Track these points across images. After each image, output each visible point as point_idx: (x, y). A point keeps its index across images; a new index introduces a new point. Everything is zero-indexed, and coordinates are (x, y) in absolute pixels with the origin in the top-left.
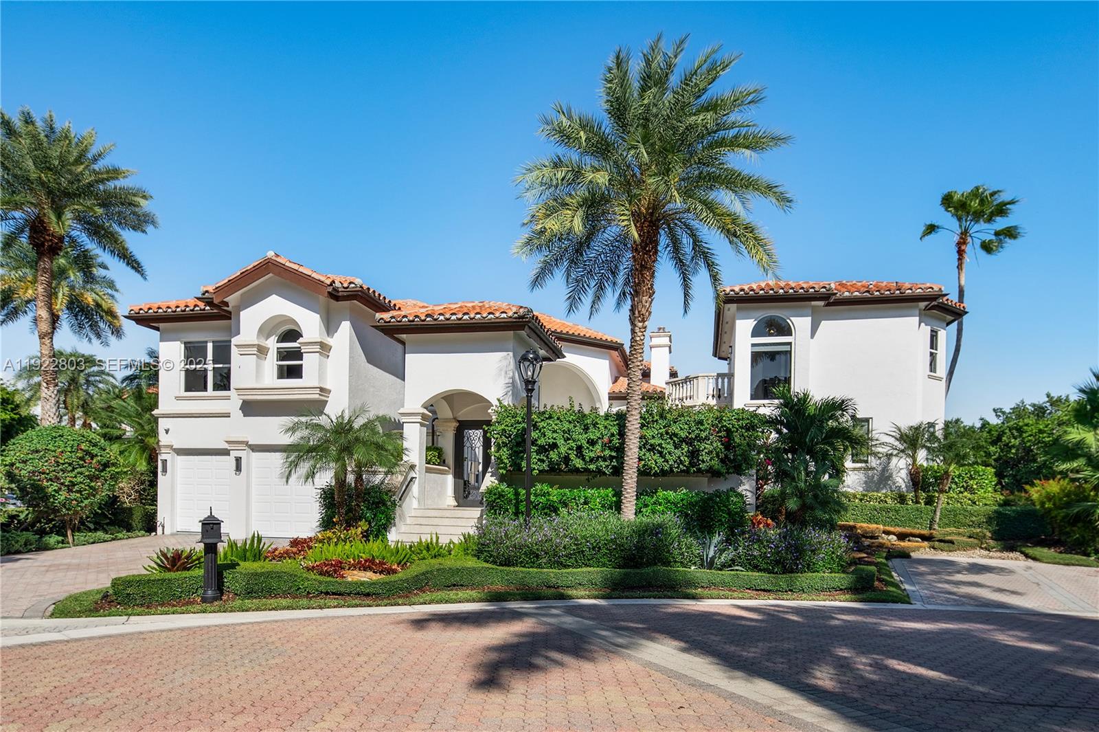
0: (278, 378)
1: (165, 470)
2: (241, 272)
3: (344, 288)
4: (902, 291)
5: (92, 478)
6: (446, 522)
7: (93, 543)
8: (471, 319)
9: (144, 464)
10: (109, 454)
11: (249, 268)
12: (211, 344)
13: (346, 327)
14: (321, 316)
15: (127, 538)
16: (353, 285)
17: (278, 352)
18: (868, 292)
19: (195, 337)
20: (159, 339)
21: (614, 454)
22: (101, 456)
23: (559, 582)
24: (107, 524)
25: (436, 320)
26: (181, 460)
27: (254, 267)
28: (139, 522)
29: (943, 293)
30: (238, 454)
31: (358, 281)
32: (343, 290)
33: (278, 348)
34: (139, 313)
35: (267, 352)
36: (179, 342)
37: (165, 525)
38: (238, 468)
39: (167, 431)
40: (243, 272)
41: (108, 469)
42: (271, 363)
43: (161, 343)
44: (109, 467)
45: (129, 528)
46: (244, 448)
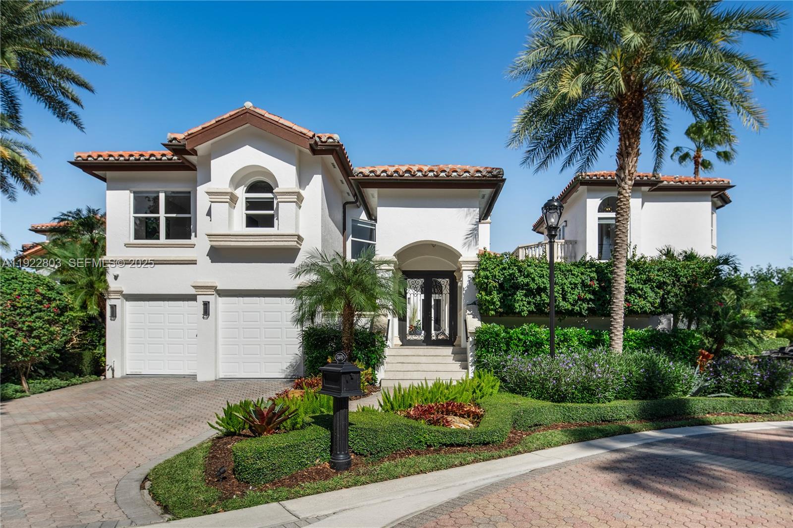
0: (247, 227)
1: (114, 315)
2: (217, 120)
3: (322, 142)
4: (704, 182)
5: (51, 322)
6: (423, 359)
7: (49, 390)
8: (448, 176)
9: (95, 307)
10: (66, 298)
11: (225, 117)
12: (164, 194)
13: (317, 181)
14: (296, 168)
15: (80, 384)
16: (331, 140)
17: (246, 201)
18: (680, 182)
19: (146, 187)
20: (106, 188)
21: (592, 297)
22: (59, 300)
23: (614, 415)
24: (57, 370)
25: (413, 176)
26: (129, 305)
27: (230, 116)
28: (88, 367)
29: (731, 185)
30: (206, 298)
31: (336, 137)
32: (321, 144)
33: (246, 198)
34: (87, 160)
35: (236, 201)
36: (128, 191)
37: (115, 369)
38: (206, 312)
39: (116, 277)
40: (219, 121)
41: (66, 314)
42: (240, 212)
43: (108, 192)
44: (67, 311)
45: (81, 374)
46: (212, 293)
